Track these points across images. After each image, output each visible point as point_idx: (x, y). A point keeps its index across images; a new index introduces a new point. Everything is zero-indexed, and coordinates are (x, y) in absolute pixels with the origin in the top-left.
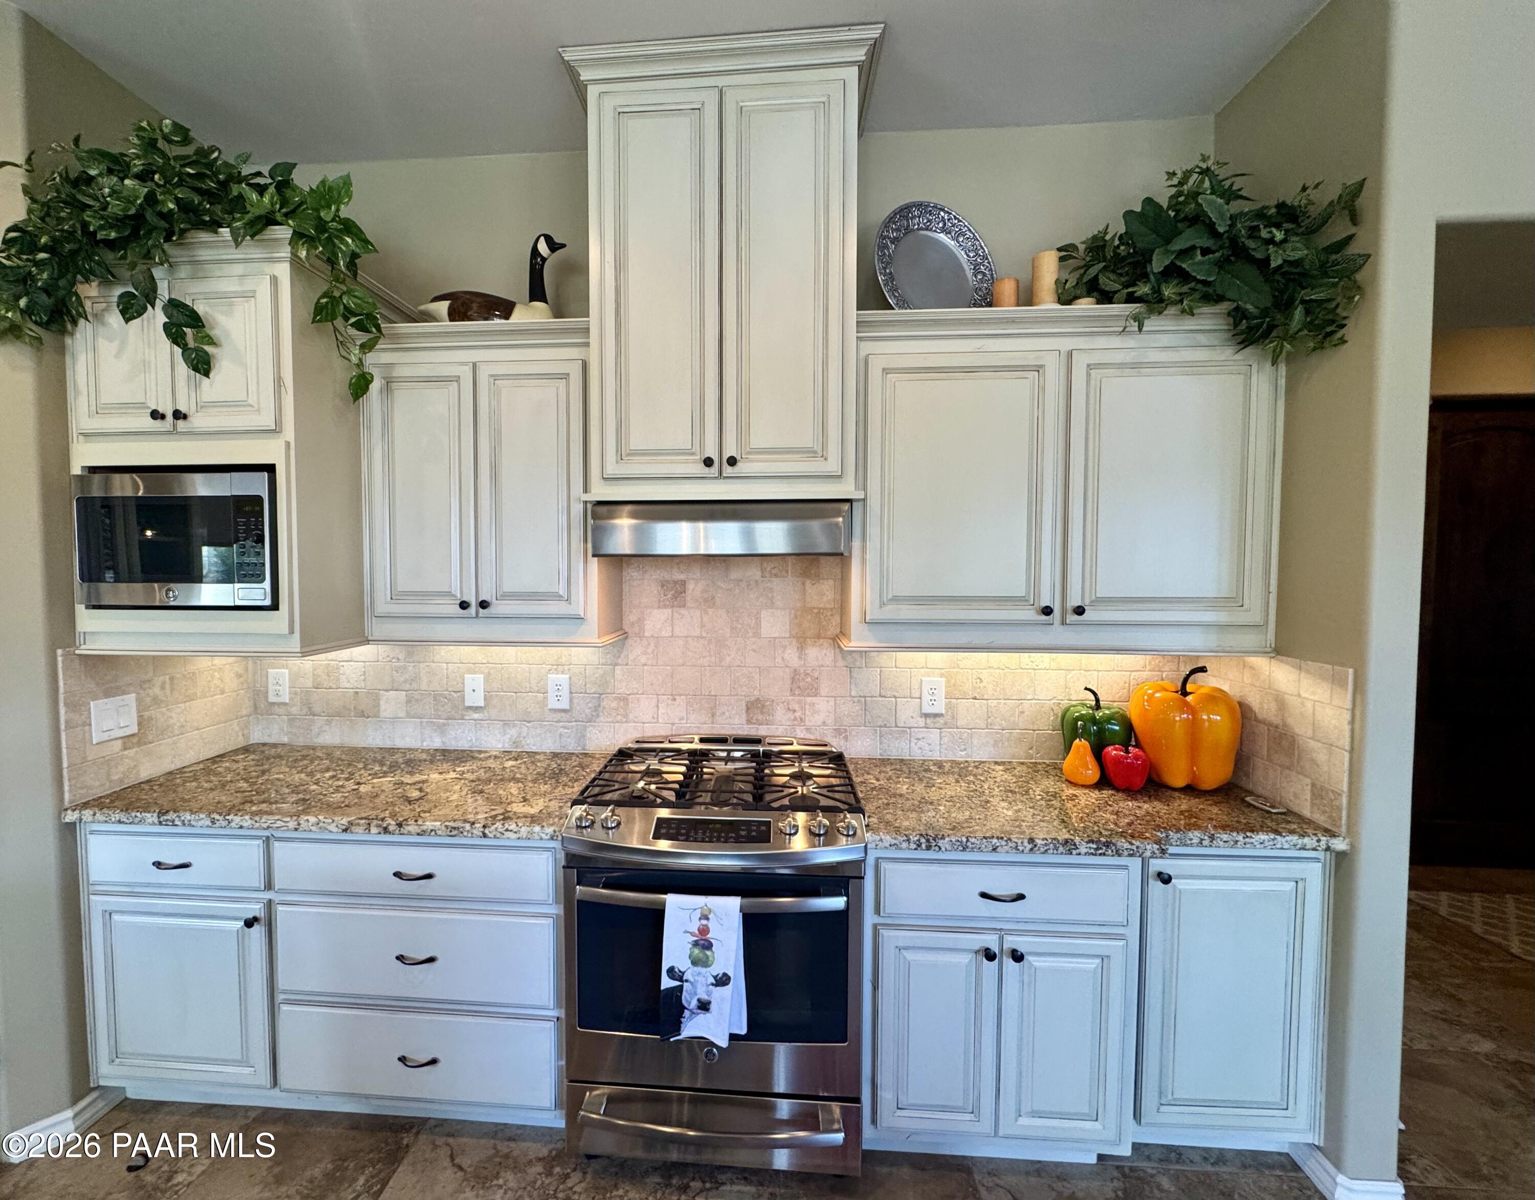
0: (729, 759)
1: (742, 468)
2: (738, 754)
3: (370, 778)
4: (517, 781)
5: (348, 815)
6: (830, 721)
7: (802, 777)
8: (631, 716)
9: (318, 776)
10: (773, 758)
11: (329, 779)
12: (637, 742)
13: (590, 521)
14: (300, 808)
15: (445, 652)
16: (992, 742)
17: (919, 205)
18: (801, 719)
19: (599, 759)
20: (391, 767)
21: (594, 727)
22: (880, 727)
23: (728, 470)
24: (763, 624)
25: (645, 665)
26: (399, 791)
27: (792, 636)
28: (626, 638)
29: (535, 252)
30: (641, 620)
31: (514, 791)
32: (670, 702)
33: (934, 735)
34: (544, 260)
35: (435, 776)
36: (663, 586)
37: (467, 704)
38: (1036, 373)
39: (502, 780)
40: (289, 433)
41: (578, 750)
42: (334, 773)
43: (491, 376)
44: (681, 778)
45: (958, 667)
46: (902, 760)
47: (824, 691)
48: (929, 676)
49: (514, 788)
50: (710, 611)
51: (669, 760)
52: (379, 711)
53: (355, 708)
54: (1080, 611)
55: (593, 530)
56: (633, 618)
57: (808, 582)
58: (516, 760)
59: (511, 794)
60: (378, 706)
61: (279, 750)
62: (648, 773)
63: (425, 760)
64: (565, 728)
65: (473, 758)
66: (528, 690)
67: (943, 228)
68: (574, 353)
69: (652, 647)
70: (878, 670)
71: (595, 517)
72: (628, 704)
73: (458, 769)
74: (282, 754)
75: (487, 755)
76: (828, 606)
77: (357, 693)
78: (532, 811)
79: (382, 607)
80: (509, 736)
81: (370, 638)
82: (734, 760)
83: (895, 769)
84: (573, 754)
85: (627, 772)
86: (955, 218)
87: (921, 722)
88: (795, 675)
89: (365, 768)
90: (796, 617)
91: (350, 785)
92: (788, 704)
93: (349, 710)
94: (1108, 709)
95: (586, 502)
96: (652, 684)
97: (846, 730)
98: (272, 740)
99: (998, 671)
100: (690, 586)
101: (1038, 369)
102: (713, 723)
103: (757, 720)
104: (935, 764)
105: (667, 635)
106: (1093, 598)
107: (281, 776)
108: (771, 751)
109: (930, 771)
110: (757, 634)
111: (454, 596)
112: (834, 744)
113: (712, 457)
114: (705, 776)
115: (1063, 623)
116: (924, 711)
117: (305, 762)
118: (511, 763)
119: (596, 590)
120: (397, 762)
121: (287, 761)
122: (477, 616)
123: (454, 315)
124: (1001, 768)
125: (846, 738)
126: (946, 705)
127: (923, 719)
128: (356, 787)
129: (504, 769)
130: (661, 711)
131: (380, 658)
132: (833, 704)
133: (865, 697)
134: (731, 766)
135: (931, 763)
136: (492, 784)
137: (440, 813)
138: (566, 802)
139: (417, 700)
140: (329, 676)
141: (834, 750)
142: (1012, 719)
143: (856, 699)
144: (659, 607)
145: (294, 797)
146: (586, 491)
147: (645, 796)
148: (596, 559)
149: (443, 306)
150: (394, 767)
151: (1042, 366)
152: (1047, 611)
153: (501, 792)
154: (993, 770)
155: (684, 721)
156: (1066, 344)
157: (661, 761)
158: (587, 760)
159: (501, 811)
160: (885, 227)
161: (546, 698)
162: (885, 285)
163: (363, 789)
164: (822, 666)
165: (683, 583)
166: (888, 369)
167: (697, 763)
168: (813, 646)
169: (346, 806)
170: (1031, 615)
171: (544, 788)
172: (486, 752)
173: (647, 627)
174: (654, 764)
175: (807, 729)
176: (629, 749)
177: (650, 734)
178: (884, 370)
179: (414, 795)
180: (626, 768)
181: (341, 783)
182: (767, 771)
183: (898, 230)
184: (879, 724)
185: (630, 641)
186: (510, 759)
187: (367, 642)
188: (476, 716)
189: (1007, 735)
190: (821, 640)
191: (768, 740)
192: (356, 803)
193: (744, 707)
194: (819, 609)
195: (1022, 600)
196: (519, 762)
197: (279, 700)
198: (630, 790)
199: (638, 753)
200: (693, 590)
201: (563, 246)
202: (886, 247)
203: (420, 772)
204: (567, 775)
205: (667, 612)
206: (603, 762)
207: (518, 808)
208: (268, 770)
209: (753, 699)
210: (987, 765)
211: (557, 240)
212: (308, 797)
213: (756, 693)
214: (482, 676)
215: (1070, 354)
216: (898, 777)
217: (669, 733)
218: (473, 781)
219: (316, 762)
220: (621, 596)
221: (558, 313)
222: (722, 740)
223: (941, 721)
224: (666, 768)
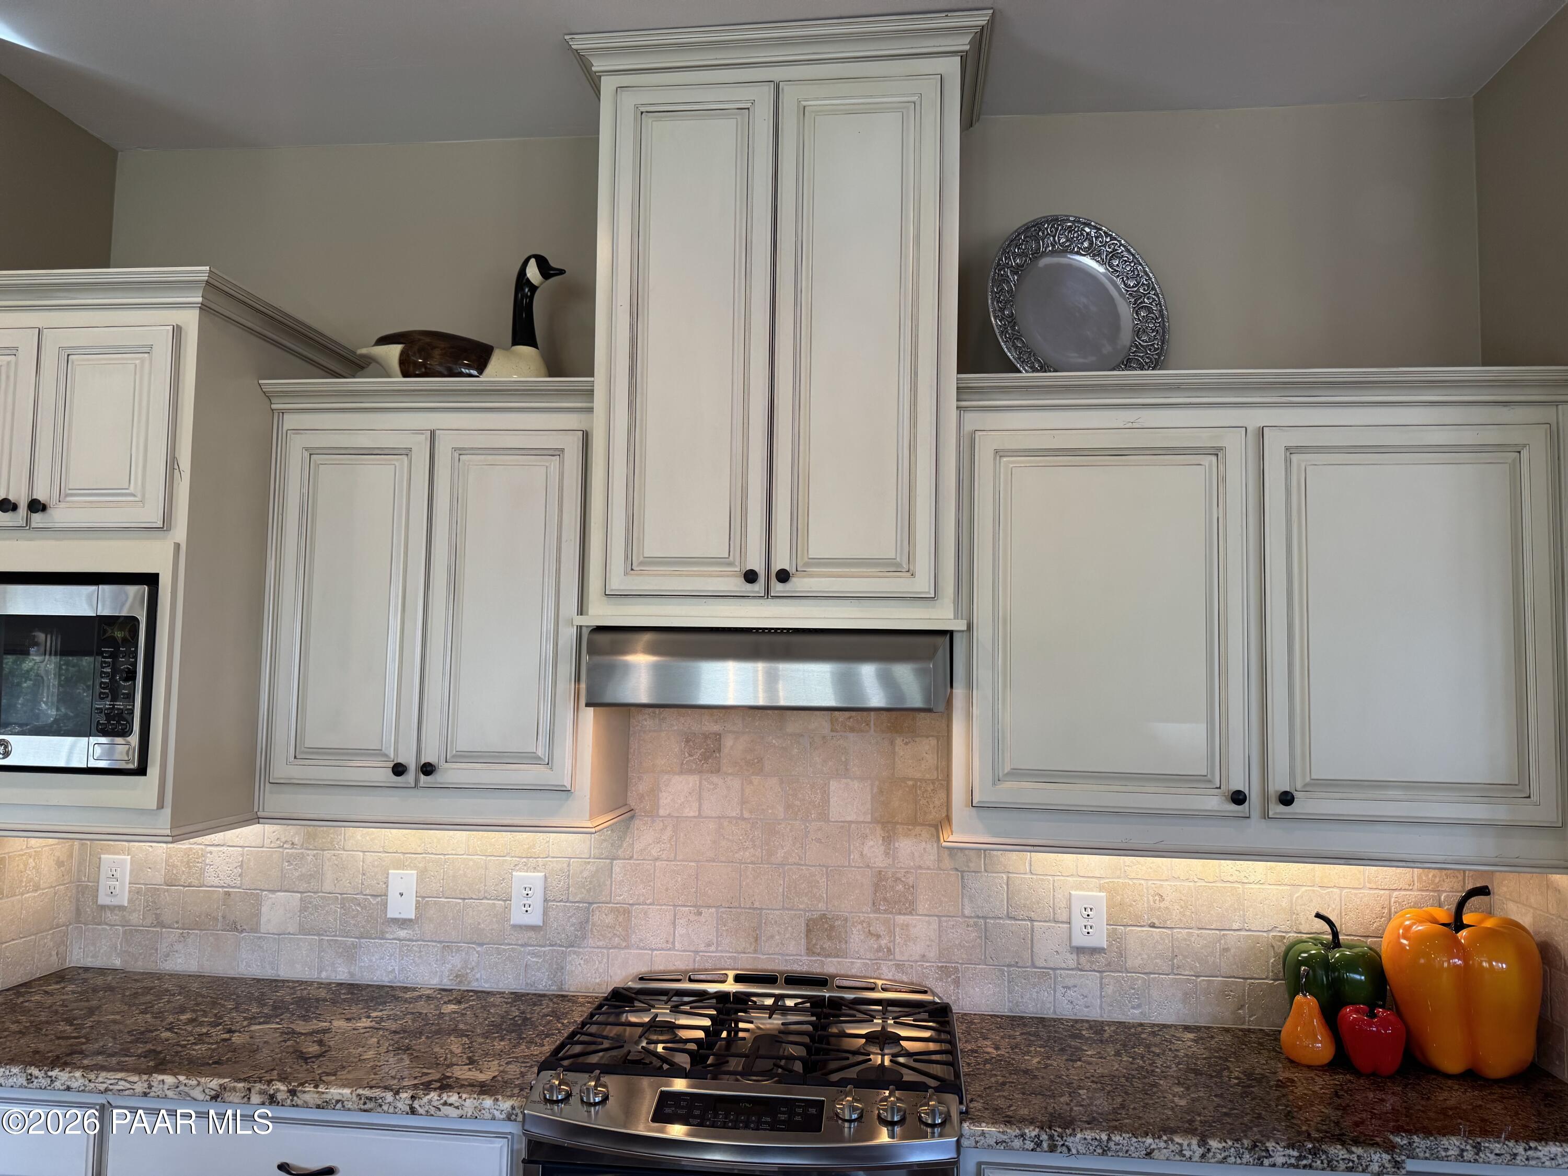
0: (777, 1008)
1: (797, 584)
2: (790, 1003)
3: (245, 1023)
4: (462, 1034)
5: (220, 1076)
6: (932, 954)
7: (883, 1039)
8: (634, 939)
9: (171, 1019)
10: (845, 1010)
11: (186, 1024)
12: (641, 979)
13: (585, 658)
14: (151, 1064)
15: (360, 836)
16: (1180, 994)
17: (1055, 220)
18: (889, 950)
19: (582, 1005)
20: (275, 1008)
21: (575, 953)
22: (1009, 966)
23: (778, 588)
24: (833, 801)
25: (657, 859)
26: (289, 1043)
27: (875, 821)
28: (632, 817)
29: (522, 277)
30: (654, 791)
31: (456, 1048)
32: (692, 917)
33: (1091, 981)
34: (534, 288)
35: (339, 1024)
36: (687, 741)
37: (390, 915)
38: (1214, 458)
39: (438, 1032)
40: (180, 533)
41: (553, 990)
42: (194, 1016)
43: (455, 449)
44: (700, 1034)
45: (1126, 877)
46: (1042, 1020)
47: (923, 906)
48: (1082, 889)
49: (456, 1045)
50: (756, 779)
51: (687, 1008)
52: (258, 923)
53: (224, 917)
54: (1286, 799)
55: (589, 670)
56: (642, 787)
57: (899, 741)
58: (459, 1002)
59: (451, 1052)
60: (257, 915)
61: (110, 978)
62: (654, 1026)
63: (325, 1000)
64: (534, 954)
65: (396, 998)
66: (481, 895)
67: (1089, 248)
68: (572, 421)
69: (669, 832)
70: (1005, 877)
71: (592, 651)
72: (629, 920)
73: (374, 1014)
74: (114, 984)
75: (417, 994)
76: (927, 776)
77: (228, 894)
78: (482, 1077)
79: (282, 769)
80: (449, 966)
81: (260, 814)
82: (786, 1010)
83: (1029, 1034)
84: (544, 996)
85: (623, 1024)
86: (1107, 235)
87: (1071, 960)
88: (881, 880)
89: (236, 1009)
90: (881, 792)
91: (218, 1033)
92: (869, 925)
93: (216, 919)
94: (1350, 947)
95: (580, 628)
96: (667, 890)
97: (956, 969)
98: (98, 963)
99: (1187, 884)
100: (728, 742)
101: (1216, 452)
102: (755, 951)
103: (822, 948)
104: (1091, 1028)
105: (692, 814)
106: (1308, 779)
107: (118, 1017)
108: (842, 998)
109: (1080, 1036)
110: (824, 816)
111: (386, 755)
112: (938, 990)
113: (756, 569)
114: (741, 1034)
115: (1265, 816)
116: (1074, 944)
117: (149, 998)
118: (452, 1007)
119: (590, 750)
120: (282, 1001)
121: (124, 995)
122: (416, 786)
123: (408, 368)
124: (1191, 1036)
125: (957, 982)
126: (1109, 936)
127: (1074, 956)
128: (227, 1036)
129: (441, 1015)
130: (680, 931)
131: (267, 842)
132: (936, 927)
133: (985, 918)
134: (777, 1022)
135: (1086, 1025)
136: (423, 1038)
137: (350, 1076)
138: (531, 1067)
139: (316, 907)
140: (190, 868)
141: (937, 1000)
142: (1211, 960)
143: (971, 921)
144: (681, 773)
145: (141, 1049)
146: (581, 611)
147: (647, 1061)
148: (591, 710)
149: (393, 352)
150: (279, 1009)
151: (1220, 449)
152: (1238, 798)
153: (437, 1049)
154: (1179, 1039)
155: (713, 948)
156: (1256, 418)
157: (675, 1010)
158: (565, 1006)
159: (438, 1076)
160: (1004, 252)
161: (507, 908)
162: (1002, 333)
163: (237, 1039)
164: (920, 867)
165: (718, 737)
166: (1003, 451)
167: (728, 1013)
168: (907, 835)
169: (215, 1063)
170: (1215, 803)
171: (499, 1045)
172: (414, 989)
173: (663, 802)
174: (664, 1014)
175: (897, 966)
176: (629, 989)
177: (662, 968)
178: (997, 452)
179: (310, 1050)
180: (623, 1018)
181: (204, 1030)
182: (834, 1030)
183: (1023, 254)
184: (1007, 961)
185: (637, 822)
186: (450, 1002)
187: (257, 819)
188: (402, 934)
189: (1204, 985)
190: (918, 829)
191: (838, 982)
192: (228, 1060)
193: (803, 928)
194: (916, 780)
195: (1201, 780)
196: (463, 1006)
197: (114, 901)
198: (625, 1050)
199: (642, 997)
200: (732, 748)
201: (561, 272)
202: (1006, 280)
203: (318, 1017)
204: (535, 1027)
205: (692, 780)
206: (587, 1009)
207: (462, 1073)
208: (99, 1007)
209: (816, 915)
210: (1172, 1031)
211: (553, 263)
212: (159, 1049)
213: (821, 906)
214: (415, 872)
215: (1261, 432)
216: (1030, 1046)
217: (691, 967)
218: (395, 1032)
219: (166, 998)
220: (627, 753)
221: (555, 367)
222: (768, 979)
223: (1101, 959)
224: (683, 1021)
